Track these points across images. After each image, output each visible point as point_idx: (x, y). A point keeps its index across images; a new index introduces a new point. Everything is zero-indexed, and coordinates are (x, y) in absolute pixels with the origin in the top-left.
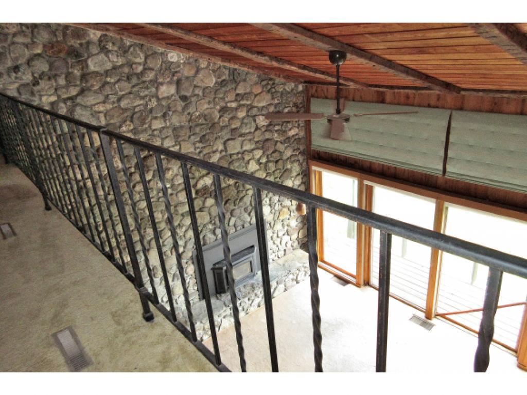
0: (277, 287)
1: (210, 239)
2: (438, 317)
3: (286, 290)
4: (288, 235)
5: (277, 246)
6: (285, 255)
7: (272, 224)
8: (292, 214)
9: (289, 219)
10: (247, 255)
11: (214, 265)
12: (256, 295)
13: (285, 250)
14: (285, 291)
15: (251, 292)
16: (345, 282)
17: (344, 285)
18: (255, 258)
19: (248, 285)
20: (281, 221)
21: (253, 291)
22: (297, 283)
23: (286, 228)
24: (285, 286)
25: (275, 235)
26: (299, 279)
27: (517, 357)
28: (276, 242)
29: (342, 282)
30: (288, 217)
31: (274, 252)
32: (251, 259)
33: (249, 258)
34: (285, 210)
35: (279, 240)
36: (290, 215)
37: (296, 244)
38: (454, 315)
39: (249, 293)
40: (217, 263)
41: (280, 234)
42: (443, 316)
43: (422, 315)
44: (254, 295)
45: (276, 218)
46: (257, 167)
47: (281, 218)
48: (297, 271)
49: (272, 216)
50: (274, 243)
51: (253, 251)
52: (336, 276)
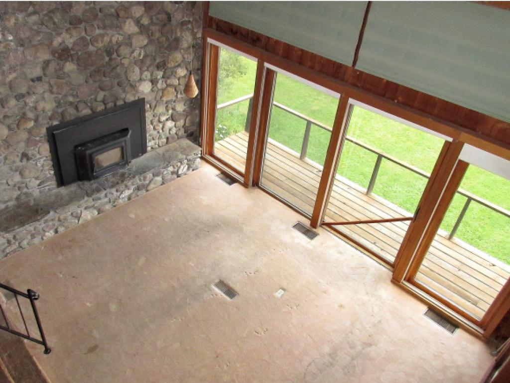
0: (152, 179)
1: (70, 114)
2: (324, 226)
3: (163, 183)
4: (173, 120)
5: (158, 132)
6: (167, 143)
7: (153, 105)
8: (179, 96)
9: (174, 102)
10: (118, 138)
11: (76, 147)
12: (126, 186)
13: (167, 138)
14: (162, 185)
15: (120, 182)
16: (231, 180)
17: (230, 184)
18: (129, 143)
19: (117, 174)
20: (165, 102)
21: (123, 181)
22: (178, 176)
23: (170, 112)
24: (163, 179)
25: (157, 119)
26: (180, 173)
27: (394, 272)
28: (157, 128)
29: (229, 180)
30: (174, 98)
31: (153, 139)
32: (123, 144)
33: (121, 142)
34: (172, 90)
35: (161, 125)
36: (177, 96)
37: (182, 132)
38: (341, 226)
39: (118, 183)
40: (81, 145)
41: (163, 119)
42: (329, 225)
43: (307, 223)
44: (124, 186)
45: (158, 98)
46: (136, 29)
47: (165, 99)
48: (179, 164)
49: (154, 95)
50: (154, 128)
51: (126, 135)
52: (223, 173)
